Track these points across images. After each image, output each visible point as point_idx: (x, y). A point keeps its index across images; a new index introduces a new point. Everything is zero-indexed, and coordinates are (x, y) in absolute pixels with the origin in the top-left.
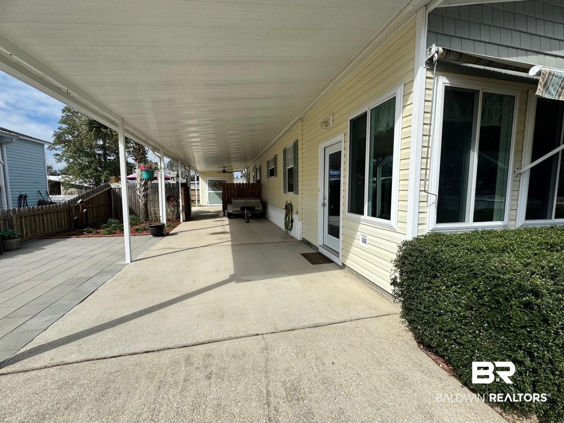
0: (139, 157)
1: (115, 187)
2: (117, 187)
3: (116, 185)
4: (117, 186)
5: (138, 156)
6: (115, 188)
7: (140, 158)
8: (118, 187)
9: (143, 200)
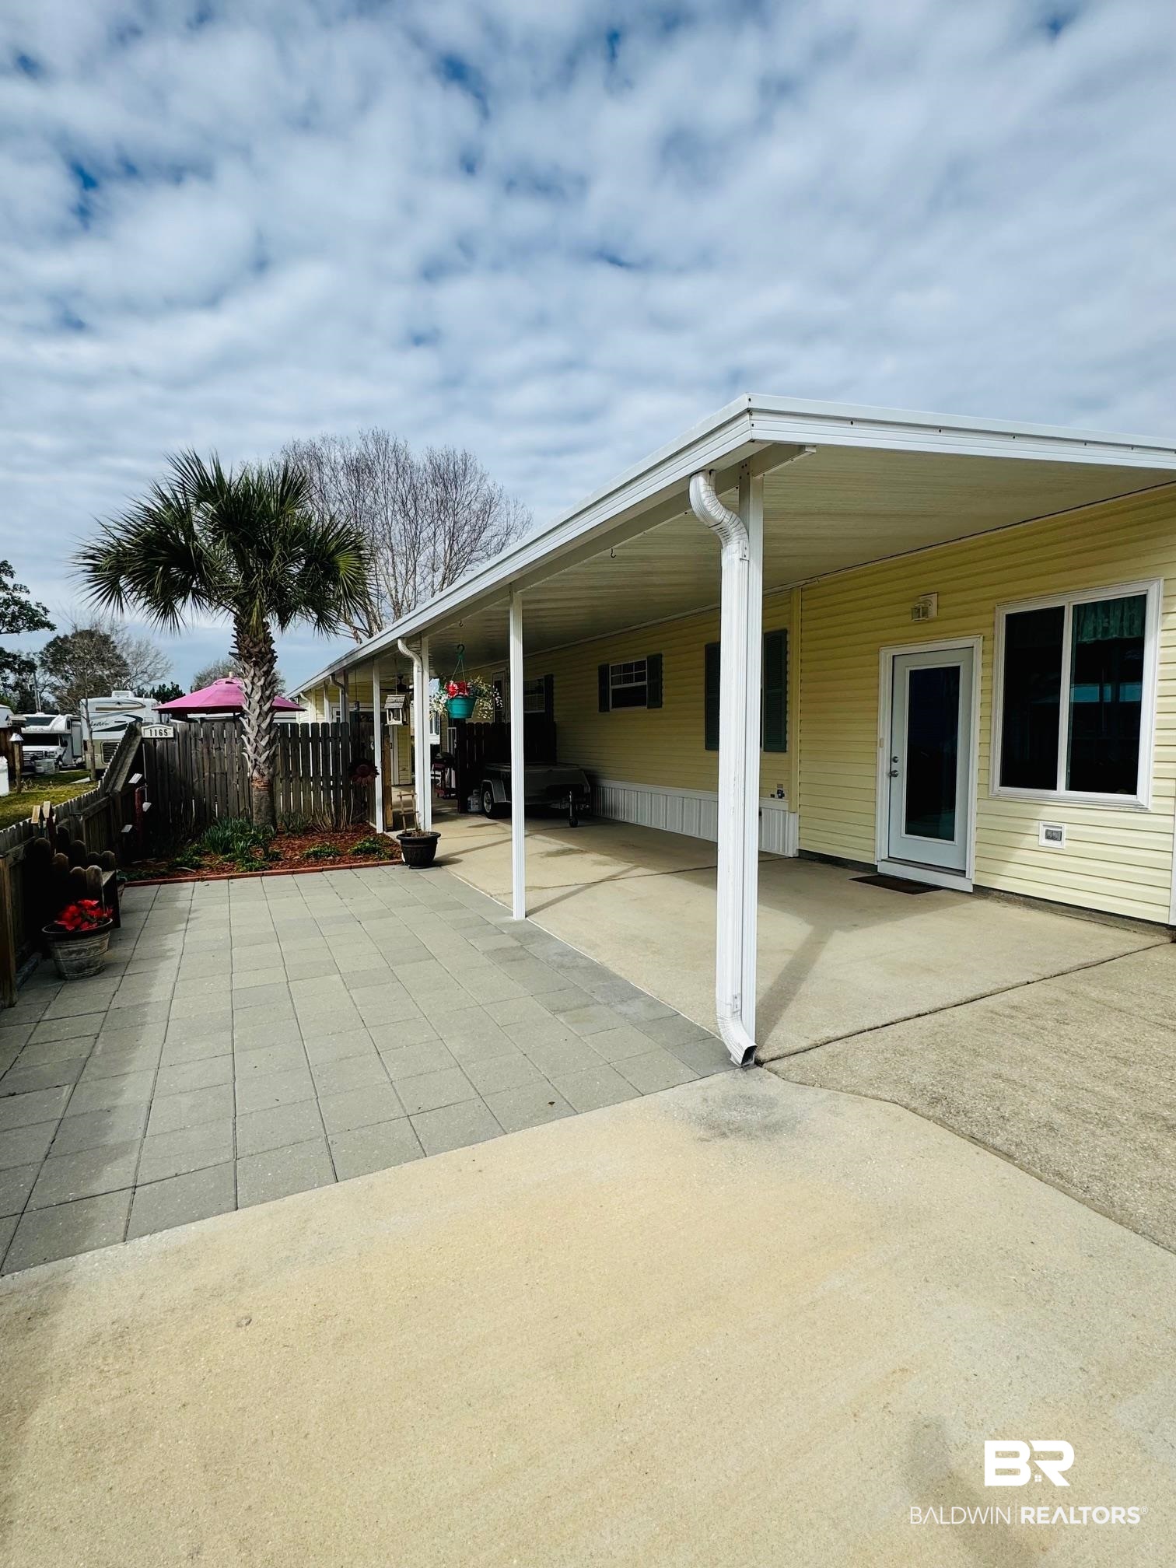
0: (257, 650)
1: (154, 736)
2: (158, 736)
3: (158, 729)
4: (161, 734)
5: (255, 645)
6: (155, 739)
7: (260, 651)
8: (163, 736)
9: (266, 773)
